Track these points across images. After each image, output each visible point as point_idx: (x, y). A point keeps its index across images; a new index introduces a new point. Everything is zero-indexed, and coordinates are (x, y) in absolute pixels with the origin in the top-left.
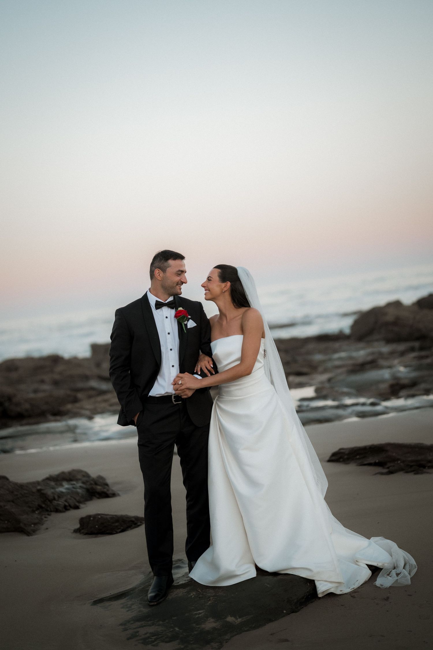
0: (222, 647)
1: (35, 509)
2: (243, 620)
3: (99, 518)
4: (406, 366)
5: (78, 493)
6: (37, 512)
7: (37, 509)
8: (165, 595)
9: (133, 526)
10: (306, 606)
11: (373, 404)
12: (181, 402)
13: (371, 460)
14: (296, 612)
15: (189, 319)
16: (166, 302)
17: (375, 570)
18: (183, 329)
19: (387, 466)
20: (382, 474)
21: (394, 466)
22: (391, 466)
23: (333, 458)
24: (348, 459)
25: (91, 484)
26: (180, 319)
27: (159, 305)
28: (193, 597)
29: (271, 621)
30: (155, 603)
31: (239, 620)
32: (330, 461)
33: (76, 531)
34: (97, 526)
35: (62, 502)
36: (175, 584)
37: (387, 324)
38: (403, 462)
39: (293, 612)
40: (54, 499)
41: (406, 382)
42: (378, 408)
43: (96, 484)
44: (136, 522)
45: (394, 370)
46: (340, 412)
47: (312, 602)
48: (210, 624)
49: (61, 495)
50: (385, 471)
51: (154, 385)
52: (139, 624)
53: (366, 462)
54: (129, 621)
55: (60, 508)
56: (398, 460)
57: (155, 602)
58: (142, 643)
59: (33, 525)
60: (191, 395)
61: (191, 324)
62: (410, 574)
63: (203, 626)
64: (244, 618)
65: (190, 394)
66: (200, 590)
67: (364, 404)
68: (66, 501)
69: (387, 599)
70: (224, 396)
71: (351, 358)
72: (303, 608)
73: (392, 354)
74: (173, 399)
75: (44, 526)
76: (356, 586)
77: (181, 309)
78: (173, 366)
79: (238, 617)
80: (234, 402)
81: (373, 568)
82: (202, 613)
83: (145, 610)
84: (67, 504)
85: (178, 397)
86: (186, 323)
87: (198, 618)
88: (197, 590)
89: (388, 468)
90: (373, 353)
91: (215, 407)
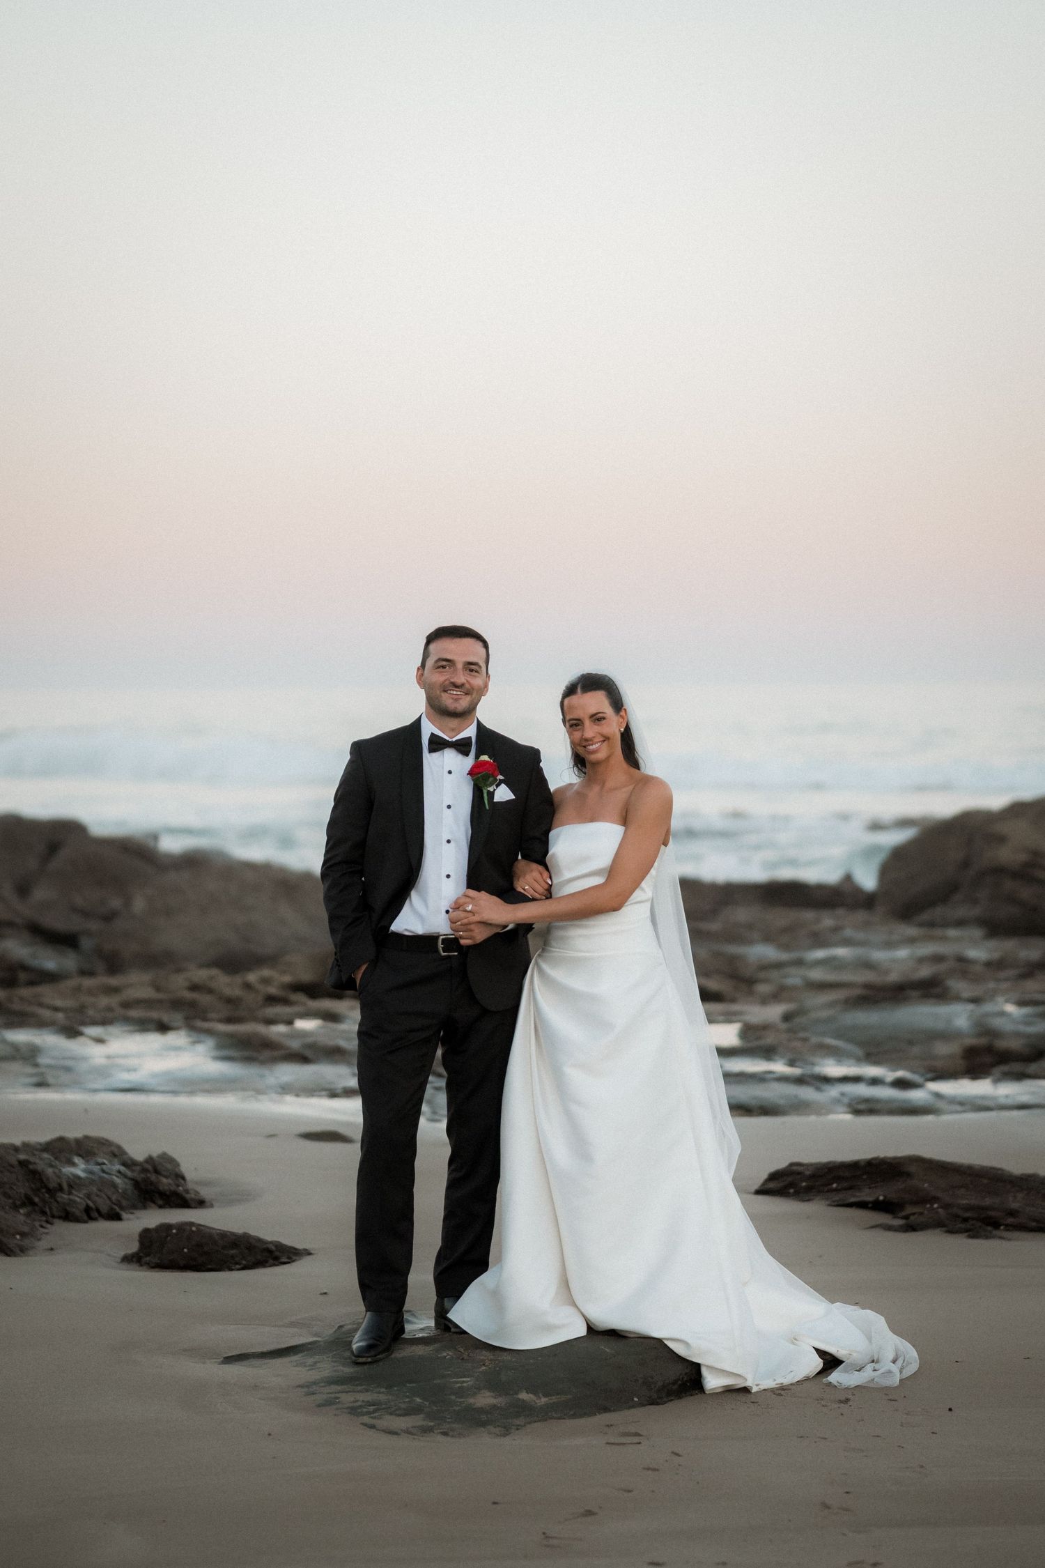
0: (507, 1435)
1: (18, 1203)
2: (551, 1401)
3: (193, 1231)
4: (1021, 1003)
5: (114, 1185)
6: (22, 1211)
7: (23, 1205)
8: (388, 1350)
9: (271, 1261)
10: (680, 1398)
11: (901, 1084)
12: (456, 953)
13: (866, 1195)
14: (658, 1404)
15: (501, 782)
16: (454, 739)
17: (831, 1362)
18: (485, 803)
19: (903, 1214)
20: (889, 1228)
21: (921, 1214)
22: (914, 1214)
23: (771, 1185)
24: (809, 1190)
25: (144, 1170)
26: (480, 779)
27: (437, 744)
28: (447, 1357)
29: (606, 1410)
30: (369, 1360)
31: (544, 1400)
32: (759, 1192)
33: (127, 1259)
34: (185, 1250)
35: (81, 1198)
36: (405, 1336)
37: (999, 871)
38: (946, 1206)
39: (652, 1404)
40: (61, 1189)
41: (1014, 1045)
42: (916, 1096)
43: (156, 1171)
44: (277, 1254)
45: (988, 1007)
46: (807, 1093)
47: (691, 1395)
48: (485, 1399)
49: (74, 1183)
50: (898, 1222)
51: (401, 910)
52: (339, 1388)
53: (853, 1200)
54: (315, 1383)
55: (77, 1212)
56: (935, 1199)
57: (369, 1357)
58: (349, 1413)
59: (18, 1237)
60: (482, 939)
61: (503, 794)
62: (901, 1372)
63: (471, 1400)
64: (554, 1397)
65: (480, 935)
66: (462, 1350)
67: (875, 1081)
68: (88, 1196)
69: (847, 1401)
70: (554, 947)
71: (868, 965)
72: (672, 1400)
73: (994, 966)
74: (440, 946)
75: (44, 1244)
76: (787, 1380)
77: (485, 758)
78: (448, 876)
79: (541, 1395)
80: (576, 963)
81: (828, 1357)
82: (468, 1382)
83: (349, 1370)
84: (91, 1204)
85: (451, 943)
86: (491, 789)
87: (459, 1387)
88: (455, 1348)
89: (906, 1217)
90: (938, 959)
91: (533, 971)
